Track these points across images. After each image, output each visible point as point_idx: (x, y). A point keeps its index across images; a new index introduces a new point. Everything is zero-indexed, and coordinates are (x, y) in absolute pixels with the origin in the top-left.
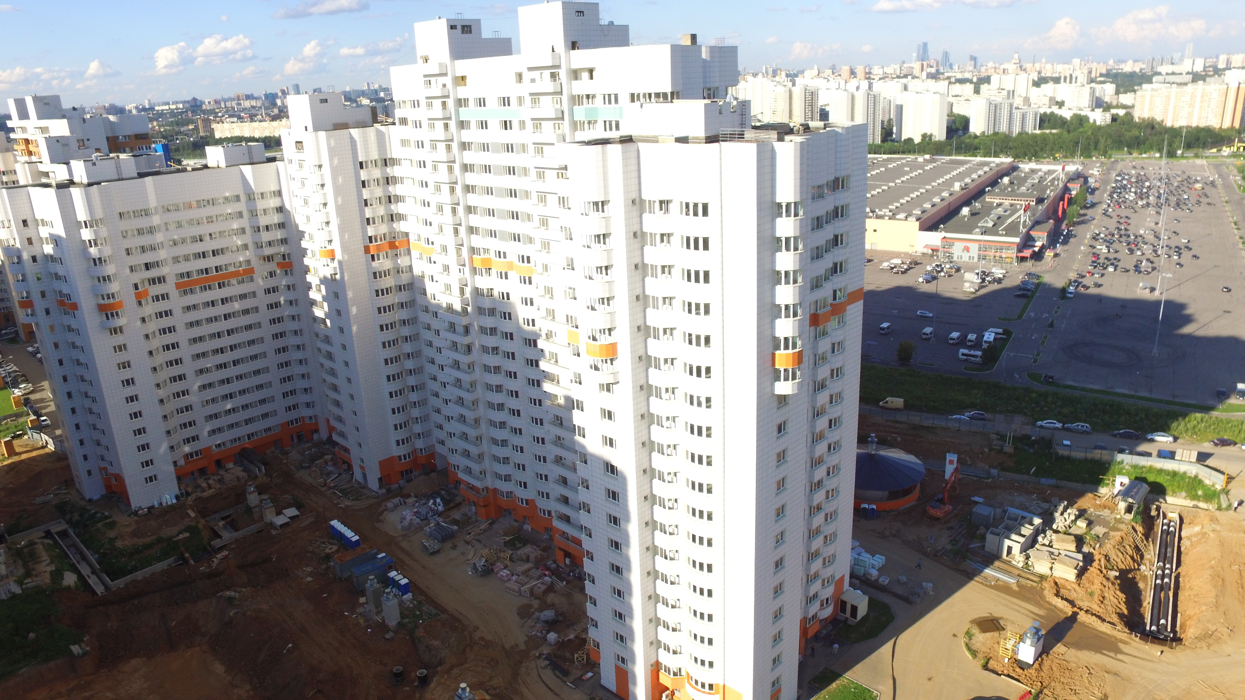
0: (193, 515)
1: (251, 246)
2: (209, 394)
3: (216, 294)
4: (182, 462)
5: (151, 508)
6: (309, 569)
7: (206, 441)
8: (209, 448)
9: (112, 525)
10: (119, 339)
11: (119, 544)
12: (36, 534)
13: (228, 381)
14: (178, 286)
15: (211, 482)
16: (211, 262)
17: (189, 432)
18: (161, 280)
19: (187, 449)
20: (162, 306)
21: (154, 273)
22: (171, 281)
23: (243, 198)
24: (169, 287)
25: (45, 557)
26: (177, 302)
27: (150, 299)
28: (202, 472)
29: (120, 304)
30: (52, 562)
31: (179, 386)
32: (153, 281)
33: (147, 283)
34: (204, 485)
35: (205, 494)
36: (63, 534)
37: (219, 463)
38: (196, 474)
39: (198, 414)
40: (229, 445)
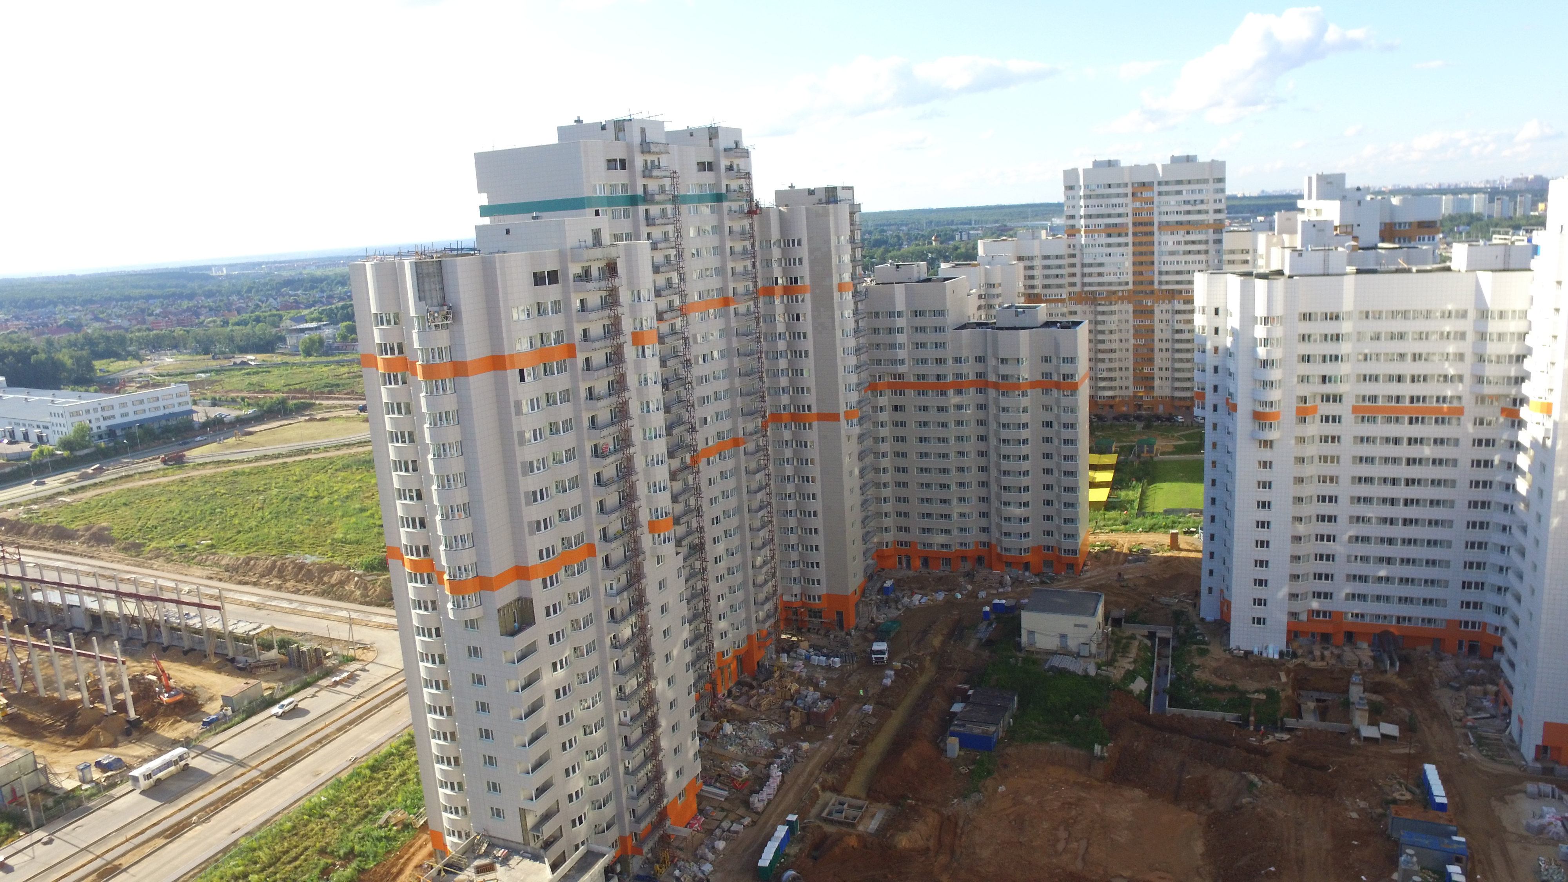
0: (1284, 679)
1: (1467, 379)
2: (1361, 549)
3: (1405, 430)
4: (1304, 617)
5: (1248, 653)
6: (1362, 804)
7: (1339, 604)
8: (1341, 614)
9: (1203, 653)
10: (1266, 455)
11: (1196, 674)
12: (1141, 631)
13: (1391, 541)
14: (1355, 409)
15: (1327, 653)
16: (1407, 389)
17: (1323, 586)
18: (1337, 398)
19: (1315, 605)
20: (1331, 429)
21: (1329, 389)
22: (1349, 402)
23: (1472, 315)
24: (1344, 409)
25: (1133, 653)
26: (1350, 428)
27: (1318, 418)
28: (1326, 638)
29: (1276, 416)
30: (1135, 662)
31: (1325, 528)
32: (1327, 398)
33: (1319, 399)
34: (1317, 653)
35: (1313, 664)
36: (1164, 642)
37: (1350, 637)
38: (1318, 638)
39: (1340, 569)
40: (1367, 620)
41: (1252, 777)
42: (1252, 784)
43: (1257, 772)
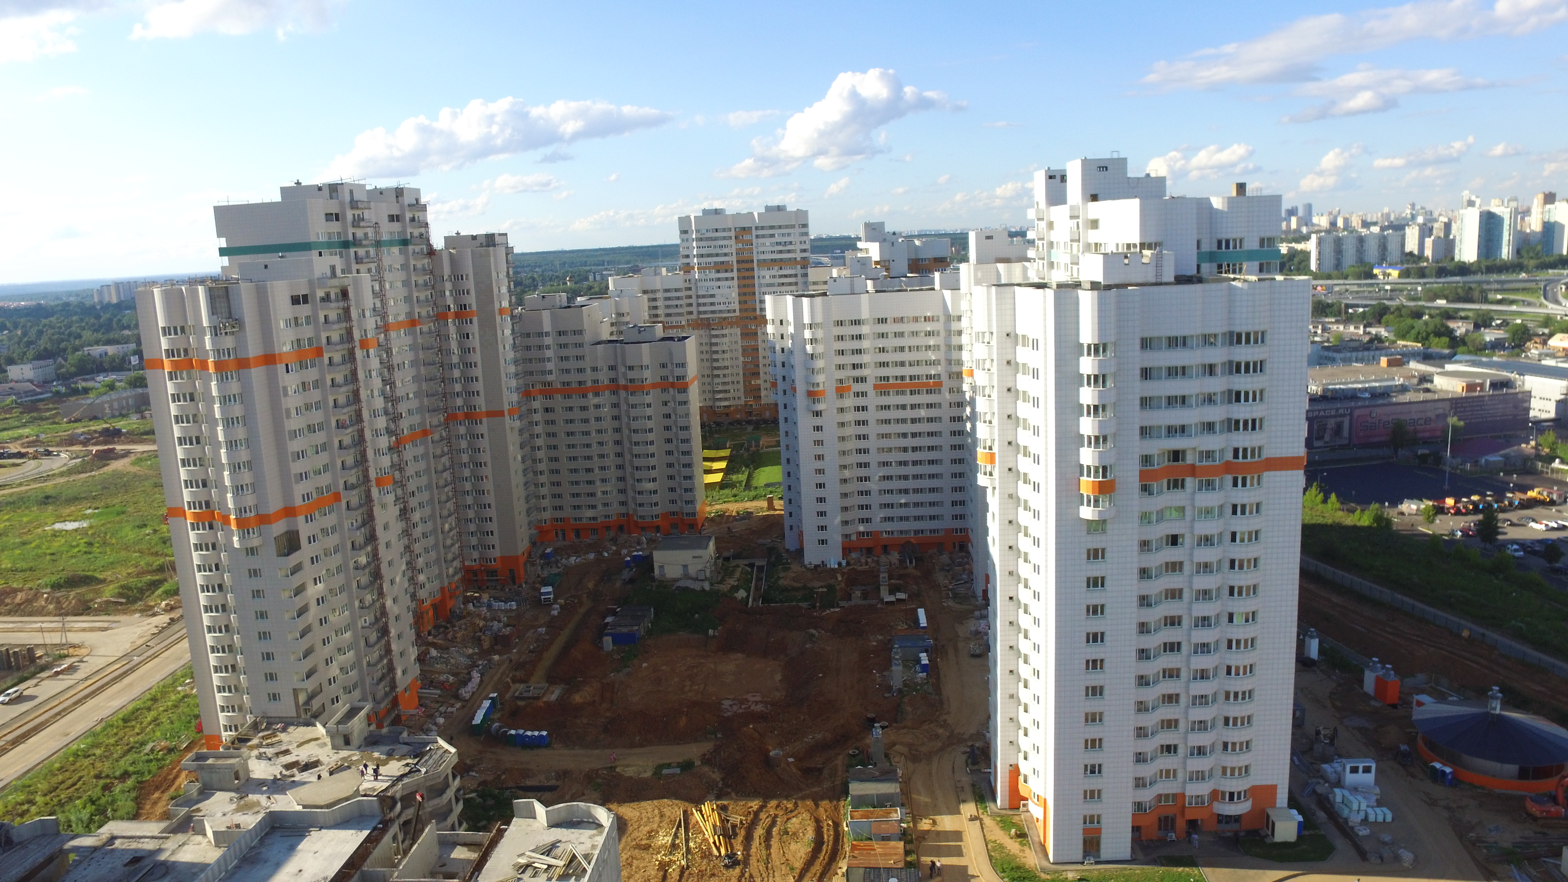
0: (840, 578)
1: (943, 362)
2: (887, 485)
3: (907, 399)
4: (854, 538)
5: (817, 566)
7: (877, 525)
8: (878, 532)
10: (818, 421)
12: (743, 563)
13: (905, 477)
14: (876, 387)
15: (870, 560)
16: (907, 371)
17: (865, 514)
18: (863, 380)
19: (861, 528)
20: (860, 401)
21: (858, 373)
22: (871, 382)
23: (941, 319)
24: (868, 387)
25: (737, 575)
26: (873, 400)
27: (852, 395)
28: (869, 551)
29: (822, 393)
31: (863, 472)
32: (857, 380)
33: (851, 381)
34: (864, 561)
35: (860, 568)
36: (760, 567)
37: (886, 549)
38: (864, 552)
39: (875, 500)
40: (895, 534)
41: (813, 631)
42: (813, 635)
43: (815, 628)
